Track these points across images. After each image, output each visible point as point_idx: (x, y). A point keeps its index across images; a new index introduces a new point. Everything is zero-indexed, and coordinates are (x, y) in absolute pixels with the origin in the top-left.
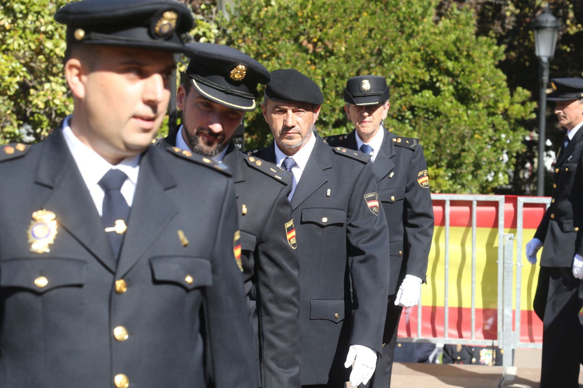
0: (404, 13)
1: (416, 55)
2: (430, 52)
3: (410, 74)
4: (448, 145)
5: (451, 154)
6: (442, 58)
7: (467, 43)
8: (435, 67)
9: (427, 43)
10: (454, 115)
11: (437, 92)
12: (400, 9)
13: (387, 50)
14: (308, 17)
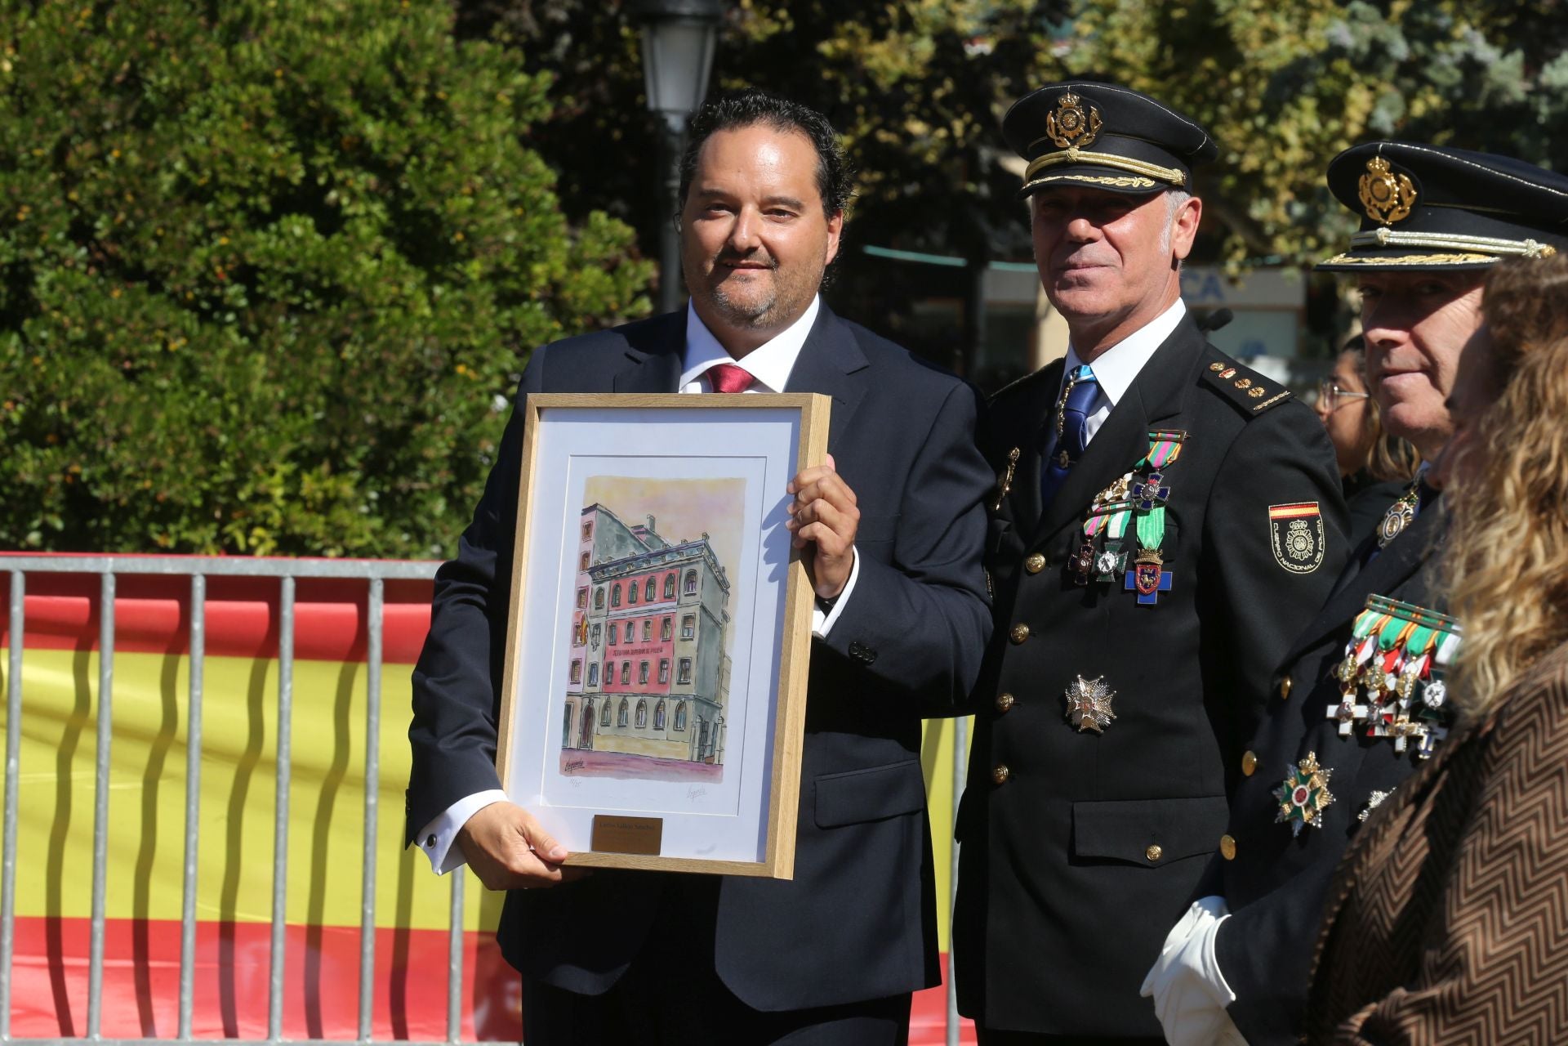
1: (260, 97)
2: (306, 88)
3: (240, 160)
4: (369, 397)
5: (379, 429)
6: (348, 109)
7: (429, 59)
8: (322, 139)
9: (294, 59)
10: (387, 301)
11: (330, 221)
13: (160, 76)
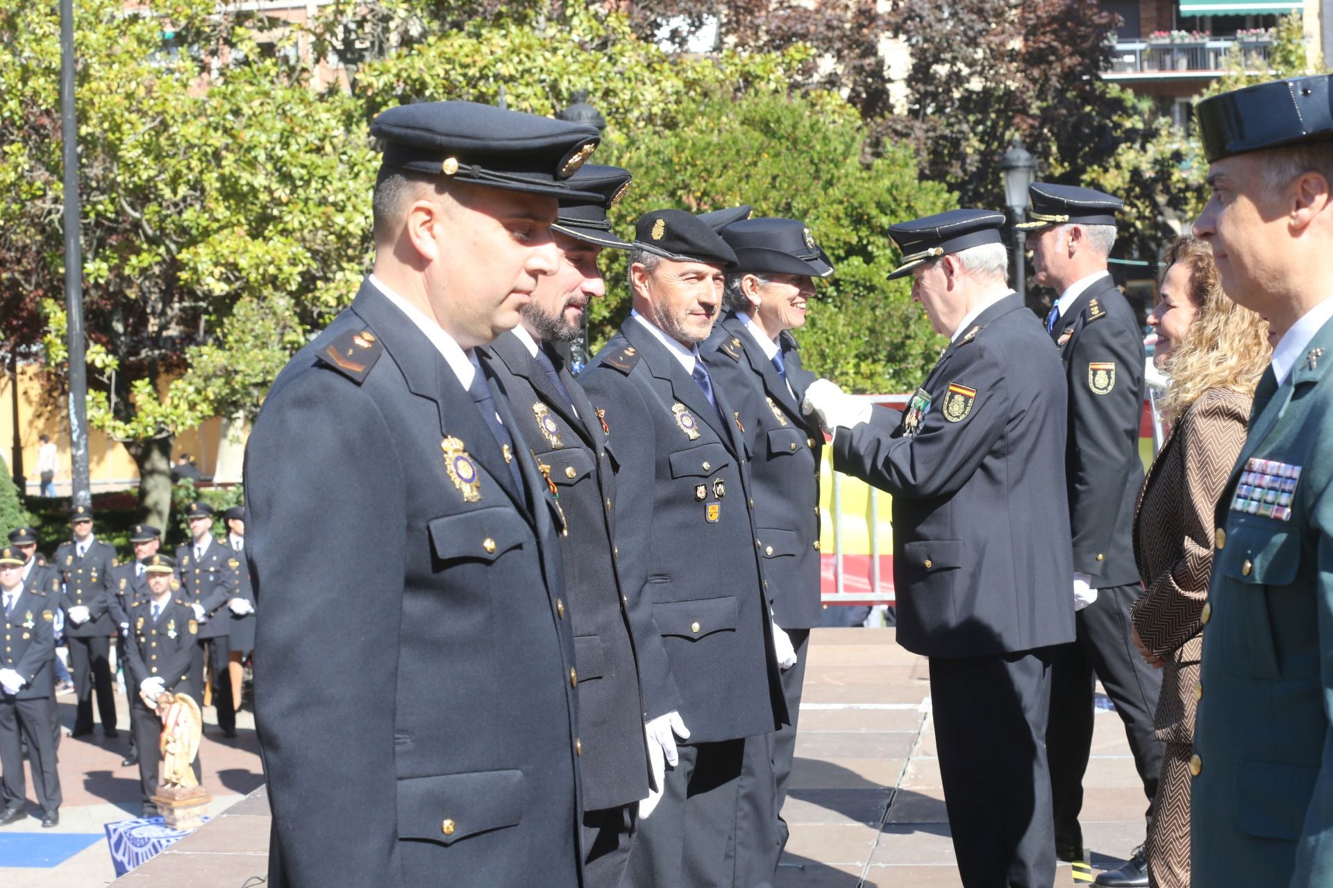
0: (819, 153)
1: (838, 210)
2: (856, 205)
3: (831, 236)
4: (886, 330)
5: (892, 343)
6: (874, 211)
7: (907, 189)
8: (864, 225)
9: (851, 192)
11: (869, 258)
12: (812, 148)
13: (798, 203)
14: (688, 163)
